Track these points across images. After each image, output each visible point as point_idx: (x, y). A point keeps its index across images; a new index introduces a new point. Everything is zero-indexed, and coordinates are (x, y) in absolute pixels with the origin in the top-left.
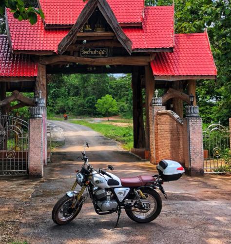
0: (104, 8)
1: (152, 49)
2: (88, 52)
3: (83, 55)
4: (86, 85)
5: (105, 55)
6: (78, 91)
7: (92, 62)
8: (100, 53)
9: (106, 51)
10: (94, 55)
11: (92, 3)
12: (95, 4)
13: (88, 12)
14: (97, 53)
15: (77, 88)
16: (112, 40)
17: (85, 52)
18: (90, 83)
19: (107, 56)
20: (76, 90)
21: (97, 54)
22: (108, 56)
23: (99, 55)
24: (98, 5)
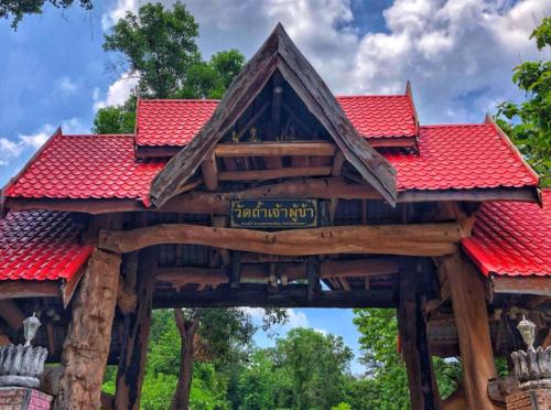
0: (299, 73)
1: (464, 190)
2: (255, 213)
3: (238, 221)
4: (304, 386)
5: (309, 220)
6: (291, 399)
7: (266, 242)
8: (293, 213)
9: (311, 205)
10: (273, 220)
11: (263, 62)
12: (270, 65)
13: (248, 85)
14: (282, 213)
15: (291, 392)
16: (330, 176)
17: (247, 213)
18: (311, 383)
19: (315, 224)
20: (288, 397)
21: (282, 218)
22: (319, 225)
23: (290, 219)
24: (281, 67)
